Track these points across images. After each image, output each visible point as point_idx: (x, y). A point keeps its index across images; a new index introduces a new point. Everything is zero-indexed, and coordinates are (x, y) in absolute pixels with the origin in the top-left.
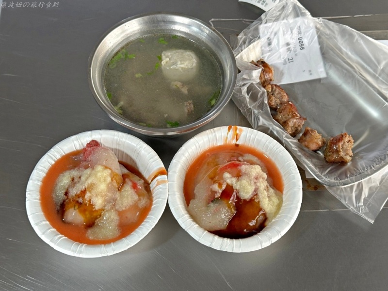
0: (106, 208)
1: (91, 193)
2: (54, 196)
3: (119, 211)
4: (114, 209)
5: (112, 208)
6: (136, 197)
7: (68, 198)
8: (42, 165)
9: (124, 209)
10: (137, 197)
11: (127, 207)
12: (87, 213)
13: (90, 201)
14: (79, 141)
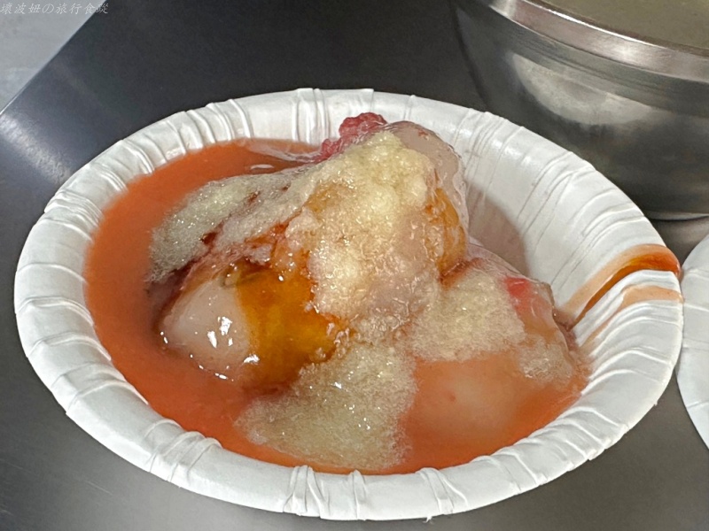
0: (365, 324)
1: (319, 219)
2: (156, 237)
3: (419, 361)
4: (400, 345)
5: (390, 338)
6: (514, 329)
7: (209, 252)
8: (152, 136)
9: (449, 355)
10: (520, 329)
11: (466, 356)
12: (275, 312)
13: (304, 257)
14: (320, 105)
